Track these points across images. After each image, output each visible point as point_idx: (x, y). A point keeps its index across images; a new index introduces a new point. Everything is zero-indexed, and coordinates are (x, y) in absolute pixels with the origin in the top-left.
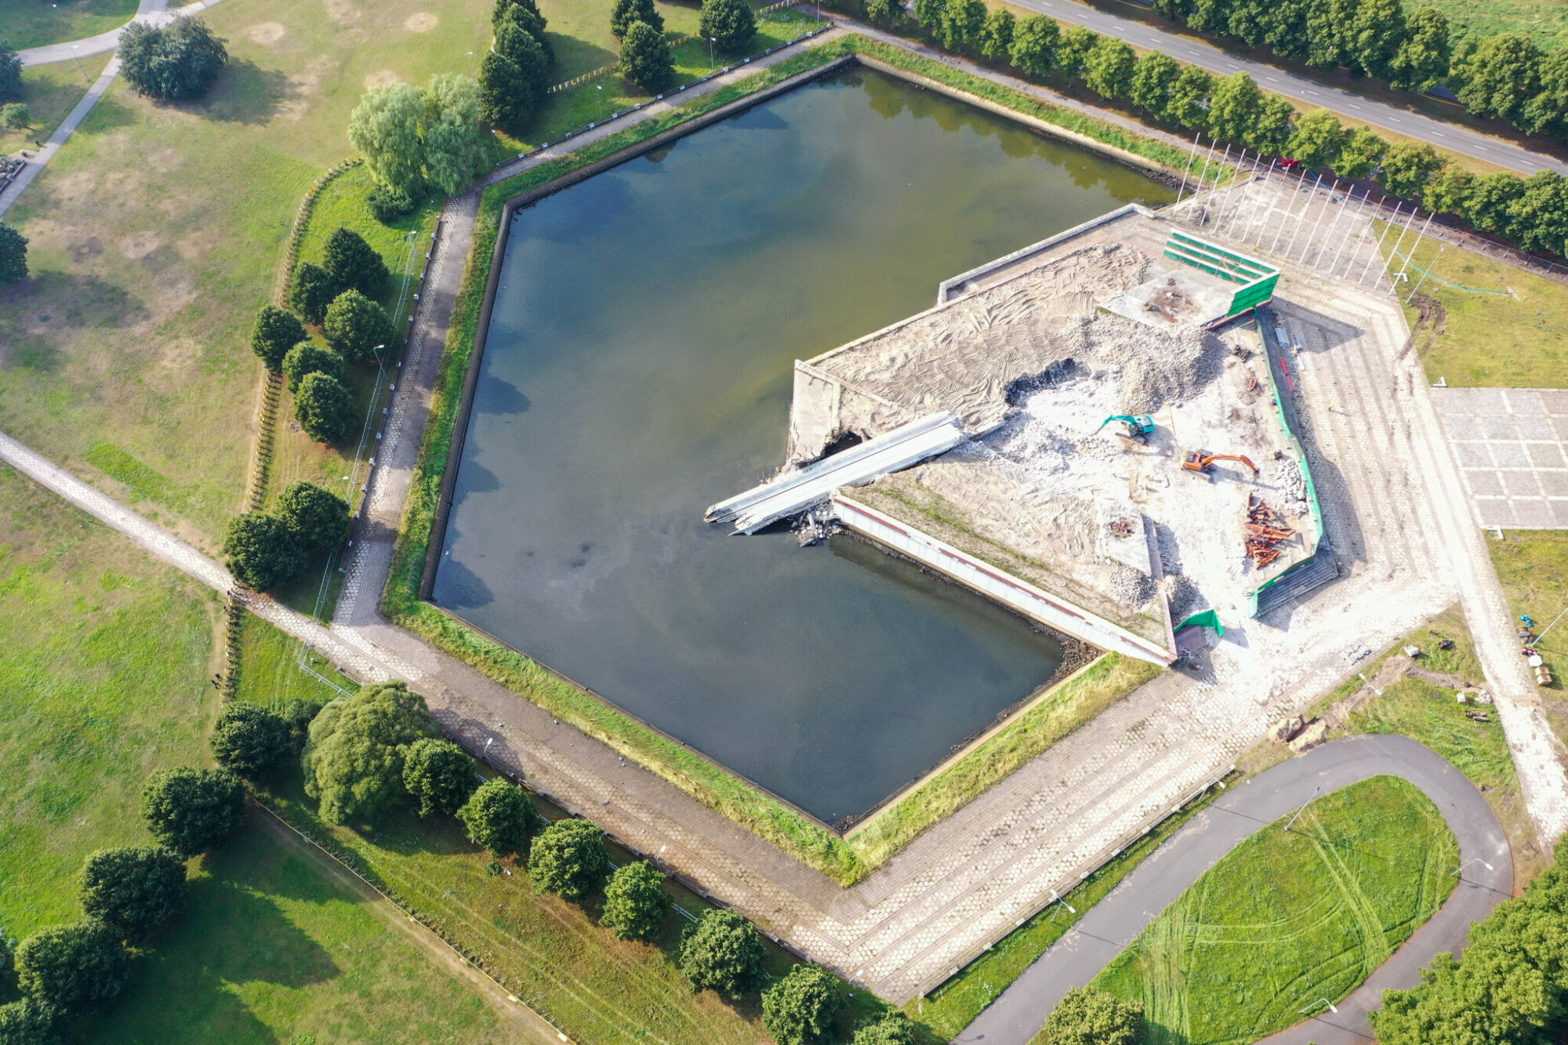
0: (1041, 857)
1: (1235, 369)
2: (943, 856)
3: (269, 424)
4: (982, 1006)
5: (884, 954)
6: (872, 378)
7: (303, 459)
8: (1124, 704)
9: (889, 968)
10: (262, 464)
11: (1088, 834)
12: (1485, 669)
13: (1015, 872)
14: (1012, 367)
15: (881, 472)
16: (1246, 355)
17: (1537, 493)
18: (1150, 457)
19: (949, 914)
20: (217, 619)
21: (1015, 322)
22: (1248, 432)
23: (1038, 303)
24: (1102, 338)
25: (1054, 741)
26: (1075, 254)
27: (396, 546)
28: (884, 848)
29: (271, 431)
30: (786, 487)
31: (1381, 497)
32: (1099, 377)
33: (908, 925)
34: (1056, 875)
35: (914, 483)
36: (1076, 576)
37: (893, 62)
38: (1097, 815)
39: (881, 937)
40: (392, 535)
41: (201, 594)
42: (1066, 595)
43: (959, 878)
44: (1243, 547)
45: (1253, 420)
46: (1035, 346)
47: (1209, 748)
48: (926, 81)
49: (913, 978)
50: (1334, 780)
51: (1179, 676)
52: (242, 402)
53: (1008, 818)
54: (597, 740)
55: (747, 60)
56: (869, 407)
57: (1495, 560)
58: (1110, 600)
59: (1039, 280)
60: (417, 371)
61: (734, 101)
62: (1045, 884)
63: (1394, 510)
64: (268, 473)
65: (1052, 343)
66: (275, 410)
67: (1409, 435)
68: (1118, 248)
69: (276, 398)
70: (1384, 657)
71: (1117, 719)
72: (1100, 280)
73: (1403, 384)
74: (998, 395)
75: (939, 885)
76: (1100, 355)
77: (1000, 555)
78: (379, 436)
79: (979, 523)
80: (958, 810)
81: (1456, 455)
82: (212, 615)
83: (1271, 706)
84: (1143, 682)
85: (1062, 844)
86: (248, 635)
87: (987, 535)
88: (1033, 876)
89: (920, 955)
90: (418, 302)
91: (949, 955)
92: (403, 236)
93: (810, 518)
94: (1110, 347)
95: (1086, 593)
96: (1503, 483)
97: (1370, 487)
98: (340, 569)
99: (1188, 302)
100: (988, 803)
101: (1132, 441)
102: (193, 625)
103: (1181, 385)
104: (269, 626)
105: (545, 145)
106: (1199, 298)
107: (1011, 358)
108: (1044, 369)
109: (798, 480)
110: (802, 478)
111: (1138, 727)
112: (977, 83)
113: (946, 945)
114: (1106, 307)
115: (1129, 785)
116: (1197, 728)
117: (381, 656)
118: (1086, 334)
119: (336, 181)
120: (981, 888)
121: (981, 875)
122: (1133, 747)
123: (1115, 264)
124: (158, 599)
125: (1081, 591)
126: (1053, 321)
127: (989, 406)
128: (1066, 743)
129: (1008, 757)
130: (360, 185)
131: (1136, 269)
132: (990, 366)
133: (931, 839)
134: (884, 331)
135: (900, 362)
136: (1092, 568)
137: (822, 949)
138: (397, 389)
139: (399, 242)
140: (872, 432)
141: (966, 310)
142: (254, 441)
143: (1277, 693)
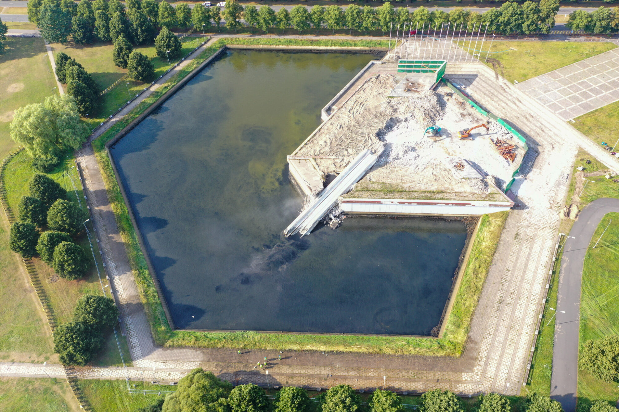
0: (523, 302)
1: (450, 101)
2: (487, 322)
3: (38, 284)
4: (549, 375)
5: (496, 376)
6: (322, 151)
7: (67, 292)
8: (505, 230)
9: (503, 381)
10: (45, 304)
11: (532, 285)
12: (606, 165)
13: (519, 314)
14: (373, 128)
15: (352, 184)
16: (450, 95)
17: (572, 104)
18: (445, 141)
19: (508, 345)
20: (64, 392)
21: (362, 112)
22: (471, 119)
23: (365, 103)
24: (398, 106)
25: (493, 255)
26: (366, 82)
27: (146, 310)
28: (462, 331)
29: (41, 287)
30: (315, 207)
31: (528, 124)
32: (406, 120)
33: (496, 358)
34: (534, 307)
35: (369, 183)
36: (456, 190)
37: (244, 44)
38: (529, 276)
39: (490, 369)
40: (140, 306)
41: (46, 384)
42: (458, 198)
43: (500, 328)
44: (502, 157)
45: (470, 115)
46: (376, 118)
47: (546, 232)
48: (261, 47)
49: (515, 379)
50: (593, 223)
51: (516, 211)
52: (15, 280)
53: (499, 294)
54: (307, 351)
55: (183, 59)
56: (330, 162)
57: (578, 129)
58: (475, 193)
59: (359, 96)
60: (106, 230)
61: (186, 76)
62: (533, 313)
63: (536, 126)
64: (51, 307)
65: (381, 114)
66: (37, 276)
67: (520, 101)
68: (379, 76)
69: (34, 270)
70: (574, 174)
71: (507, 237)
72: (381, 87)
73: (505, 87)
74: (375, 139)
75: (495, 335)
76: (401, 112)
77: (423, 195)
78: (104, 265)
79: (405, 186)
80: (478, 301)
81: (539, 102)
82: (60, 392)
83: (553, 207)
84: (506, 219)
85: (526, 294)
86: (87, 392)
87: (412, 189)
88: (526, 312)
89: (510, 368)
90: (88, 200)
91: (521, 362)
92: (61, 175)
93: (331, 216)
94: (404, 108)
95: (465, 195)
96: (560, 105)
97: (522, 122)
98: (123, 335)
99: (418, 84)
100: (487, 292)
101: (435, 138)
102: (51, 402)
103: (437, 112)
104: (98, 381)
105: (111, 116)
106: (421, 81)
107: (370, 125)
108: (385, 124)
109: (318, 202)
110: (320, 201)
111: (517, 236)
112: (282, 41)
113: (517, 358)
114: (391, 95)
115: (531, 259)
116: (537, 227)
117: (171, 365)
118: (392, 107)
119: (9, 164)
120: (511, 327)
121: (507, 322)
122: (521, 245)
123: (382, 81)
124: (21, 399)
125: (462, 195)
126: (375, 107)
127: (375, 144)
128: (497, 254)
129: (480, 271)
130: (24, 162)
131: (391, 80)
132: (365, 131)
133: (477, 318)
134: (314, 133)
135: (329, 142)
136: (459, 185)
137: (471, 388)
138: (100, 241)
139: (60, 179)
140: (338, 170)
141: (340, 115)
142: (34, 296)
143: (552, 202)
